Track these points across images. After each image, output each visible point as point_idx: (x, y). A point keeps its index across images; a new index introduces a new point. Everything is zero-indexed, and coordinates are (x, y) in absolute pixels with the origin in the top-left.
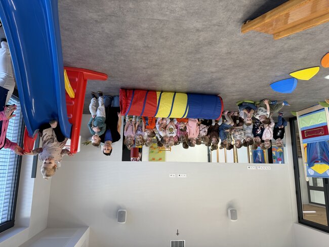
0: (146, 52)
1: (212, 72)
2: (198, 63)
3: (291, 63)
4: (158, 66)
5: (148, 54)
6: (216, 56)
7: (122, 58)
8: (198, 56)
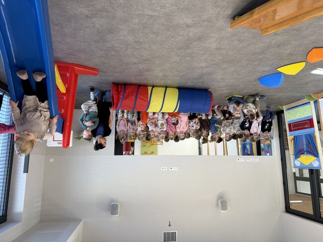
0: (137, 47)
1: (202, 68)
2: (188, 59)
3: (279, 58)
4: (149, 61)
5: (139, 49)
6: (206, 51)
7: (113, 53)
8: (189, 51)
